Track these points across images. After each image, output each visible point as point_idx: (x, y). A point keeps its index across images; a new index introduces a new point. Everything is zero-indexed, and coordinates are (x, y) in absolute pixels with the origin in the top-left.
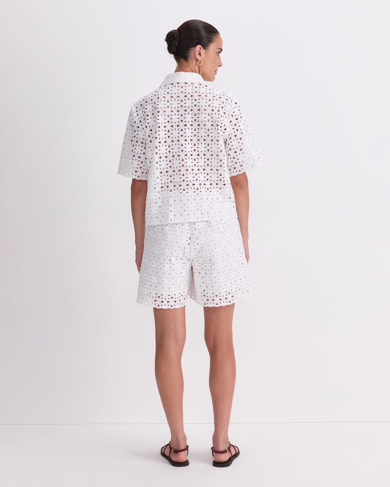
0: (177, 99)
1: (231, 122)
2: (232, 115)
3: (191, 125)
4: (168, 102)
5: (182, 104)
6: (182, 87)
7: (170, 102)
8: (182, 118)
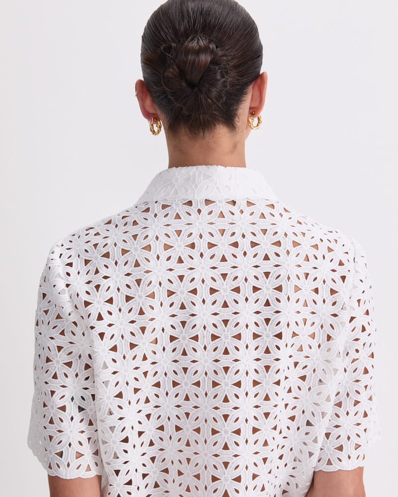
0: (208, 253)
1: (352, 319)
2: (359, 301)
3: (256, 336)
4: (180, 261)
5: (224, 268)
6: (222, 215)
7: (188, 263)
8: (226, 314)
